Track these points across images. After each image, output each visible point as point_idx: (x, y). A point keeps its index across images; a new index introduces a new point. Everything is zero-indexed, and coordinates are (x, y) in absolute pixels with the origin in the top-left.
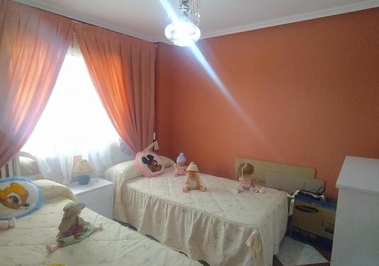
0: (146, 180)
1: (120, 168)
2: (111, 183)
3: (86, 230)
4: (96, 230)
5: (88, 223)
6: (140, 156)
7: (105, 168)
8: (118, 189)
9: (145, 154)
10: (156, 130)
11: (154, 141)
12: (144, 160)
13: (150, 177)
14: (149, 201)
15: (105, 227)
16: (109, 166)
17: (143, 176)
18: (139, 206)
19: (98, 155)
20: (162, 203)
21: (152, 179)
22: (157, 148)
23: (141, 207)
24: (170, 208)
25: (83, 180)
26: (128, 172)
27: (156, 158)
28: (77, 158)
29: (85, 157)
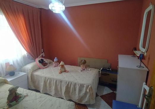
0: (42, 70)
1: (29, 66)
2: (25, 73)
3: (21, 97)
4: (25, 96)
5: (21, 94)
6: (37, 60)
7: (21, 67)
8: (30, 76)
10: (43, 48)
11: (42, 52)
13: (43, 69)
14: (45, 80)
15: (29, 94)
16: (23, 66)
17: (40, 68)
18: (40, 82)
19: (17, 61)
20: (51, 80)
21: (44, 69)
22: (44, 55)
24: (55, 81)
25: (12, 74)
26: (33, 68)
27: (45, 60)
28: (7, 64)
29: (11, 63)
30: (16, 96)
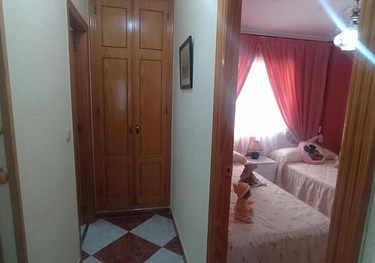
0: (305, 165)
1: (284, 152)
2: (273, 161)
3: (256, 183)
5: (258, 180)
6: (302, 145)
7: (271, 151)
8: (280, 167)
9: (308, 143)
10: (321, 124)
11: (319, 134)
12: (306, 148)
13: (310, 164)
14: (305, 182)
16: (275, 149)
17: (303, 162)
18: (296, 184)
19: (267, 138)
20: (317, 185)
21: (311, 165)
22: (321, 140)
23: (298, 185)
24: (323, 190)
25: (255, 156)
26: (289, 156)
27: (318, 148)
28: (252, 139)
29: (258, 139)
30: (251, 178)
